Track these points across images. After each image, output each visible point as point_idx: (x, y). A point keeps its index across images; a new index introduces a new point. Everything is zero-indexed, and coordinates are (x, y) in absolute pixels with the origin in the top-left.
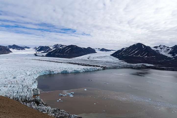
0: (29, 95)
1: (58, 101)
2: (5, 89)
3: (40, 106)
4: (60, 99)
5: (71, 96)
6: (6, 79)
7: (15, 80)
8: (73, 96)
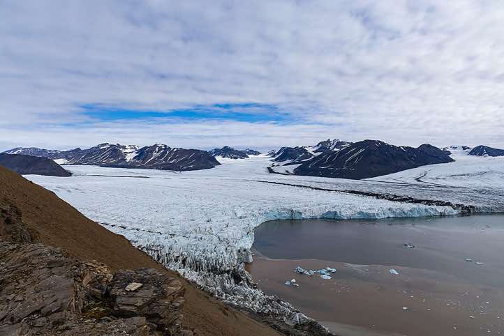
0: (228, 259)
1: (288, 283)
2: (184, 242)
3: (241, 285)
4: (294, 280)
5: (326, 277)
6: (191, 223)
7: (208, 225)
8: (329, 277)
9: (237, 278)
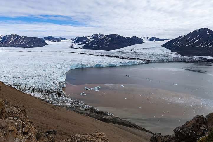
0: (54, 87)
1: (81, 94)
2: (33, 81)
3: (61, 97)
4: (84, 93)
5: (97, 90)
6: (35, 72)
8: (98, 90)
9: (59, 94)
